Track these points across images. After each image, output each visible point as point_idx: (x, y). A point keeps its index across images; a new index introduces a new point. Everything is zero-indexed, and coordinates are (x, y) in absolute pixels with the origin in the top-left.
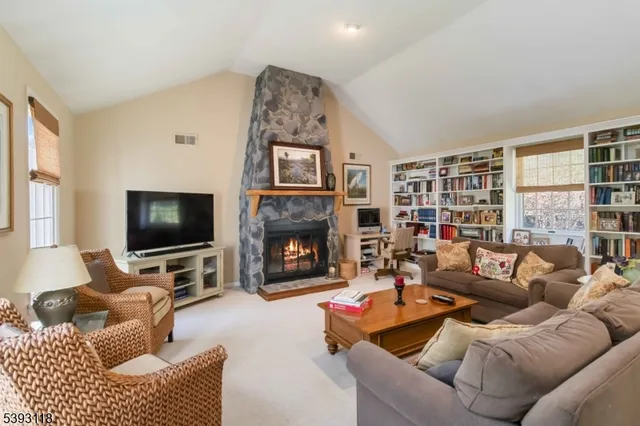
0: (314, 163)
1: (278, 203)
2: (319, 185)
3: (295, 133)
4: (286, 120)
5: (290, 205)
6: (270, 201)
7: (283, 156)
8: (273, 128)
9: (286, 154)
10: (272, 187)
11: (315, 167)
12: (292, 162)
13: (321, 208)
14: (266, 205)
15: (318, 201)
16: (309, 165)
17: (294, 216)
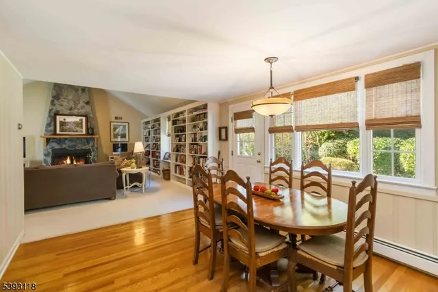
0: (82, 123)
1: (59, 141)
2: (84, 132)
3: (71, 109)
4: (65, 104)
5: (66, 142)
6: (55, 140)
7: (62, 120)
8: (57, 108)
9: (64, 119)
10: (55, 133)
11: (82, 125)
12: (68, 122)
13: (86, 143)
15: (84, 140)
16: (79, 124)
17: (69, 147)
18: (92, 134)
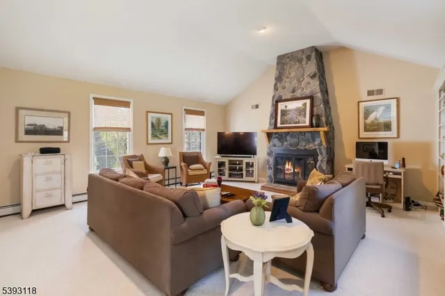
0: (305, 109)
1: (281, 137)
2: (307, 123)
3: (294, 91)
4: (287, 85)
5: (288, 138)
6: (277, 135)
7: (284, 108)
8: (281, 92)
9: (286, 107)
10: (276, 127)
11: (305, 112)
12: (289, 111)
13: (311, 140)
14: (275, 138)
15: (308, 135)
16: (301, 111)
17: (291, 145)
18: (318, 126)
